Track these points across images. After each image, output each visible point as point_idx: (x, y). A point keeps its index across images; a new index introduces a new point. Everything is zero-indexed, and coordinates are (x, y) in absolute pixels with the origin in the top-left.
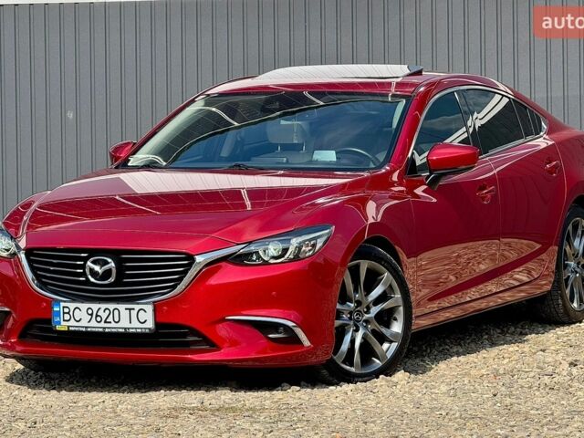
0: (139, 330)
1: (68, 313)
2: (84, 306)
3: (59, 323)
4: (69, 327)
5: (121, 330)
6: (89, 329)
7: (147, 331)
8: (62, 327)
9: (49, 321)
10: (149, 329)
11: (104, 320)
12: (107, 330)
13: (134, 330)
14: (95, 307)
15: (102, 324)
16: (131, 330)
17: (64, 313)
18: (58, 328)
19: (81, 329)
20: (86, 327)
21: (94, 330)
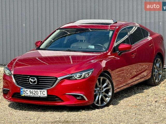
0: (43, 97)
1: (25, 92)
2: (29, 90)
3: (22, 94)
4: (25, 95)
5: (38, 96)
6: (30, 96)
7: (45, 97)
8: (23, 95)
9: (20, 93)
10: (46, 96)
11: (34, 93)
12: (35, 96)
13: (42, 97)
14: (32, 90)
15: (34, 95)
16: (41, 97)
17: (24, 92)
18: (22, 95)
19: (28, 96)
20: (29, 95)
21: (31, 96)
